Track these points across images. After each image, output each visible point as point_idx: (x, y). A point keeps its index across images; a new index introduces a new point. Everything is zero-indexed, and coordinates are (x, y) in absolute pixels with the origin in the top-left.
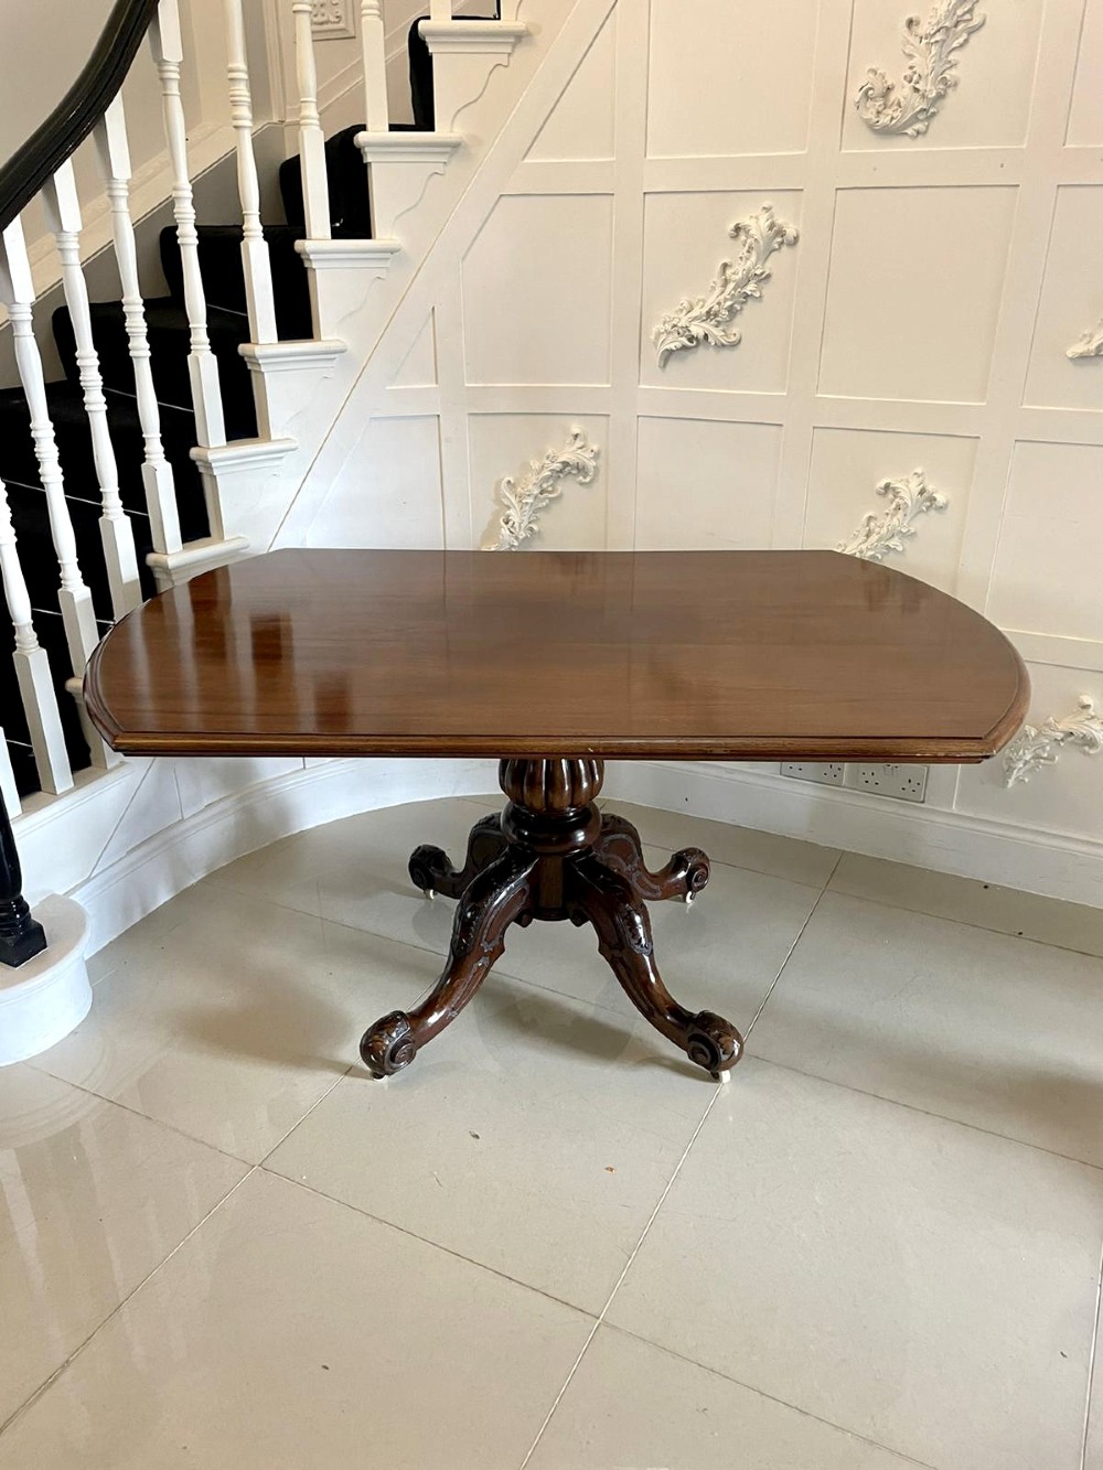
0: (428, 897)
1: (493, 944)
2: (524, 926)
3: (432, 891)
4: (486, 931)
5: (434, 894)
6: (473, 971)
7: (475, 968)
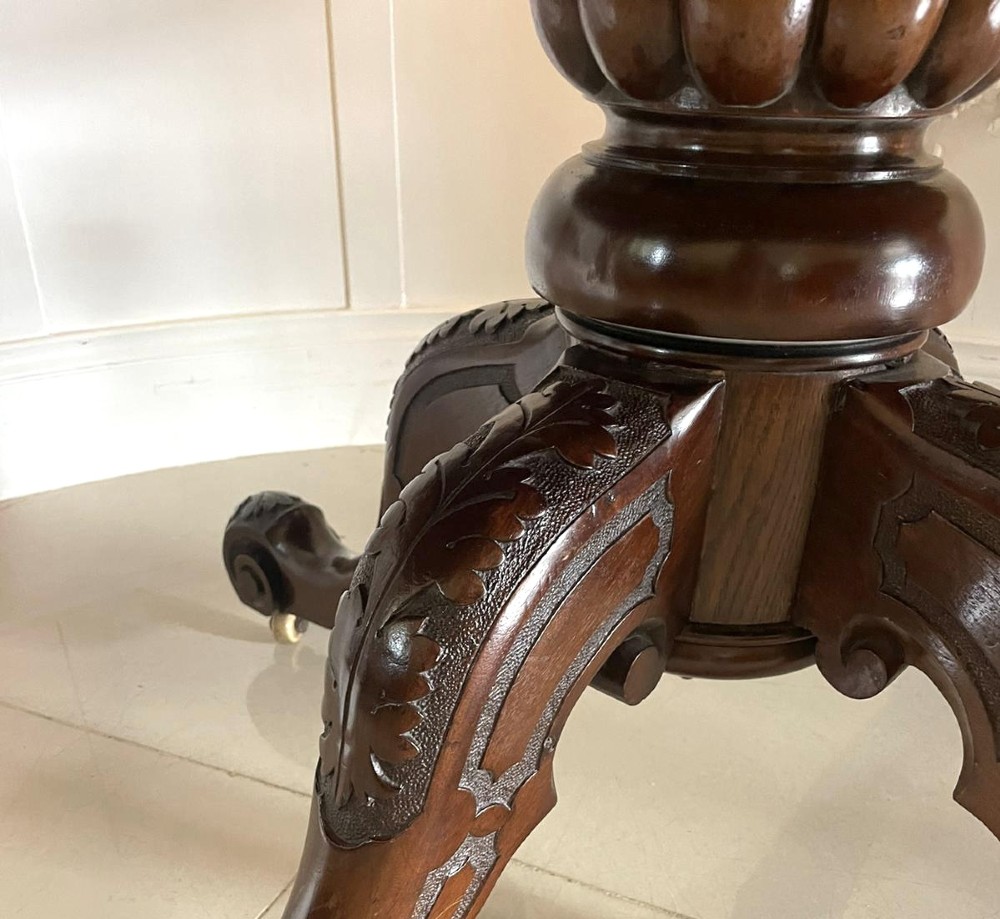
0: (278, 635)
1: (513, 779)
2: (633, 700)
3: (291, 619)
4: (486, 719)
5: (298, 627)
6: (423, 903)
7: (432, 887)
